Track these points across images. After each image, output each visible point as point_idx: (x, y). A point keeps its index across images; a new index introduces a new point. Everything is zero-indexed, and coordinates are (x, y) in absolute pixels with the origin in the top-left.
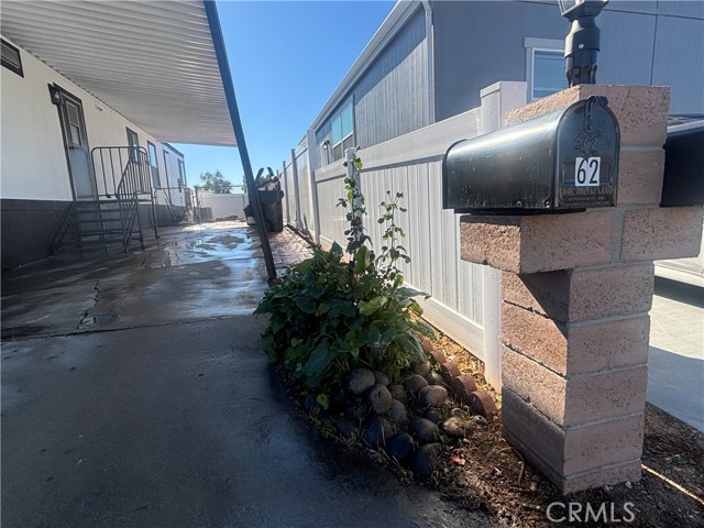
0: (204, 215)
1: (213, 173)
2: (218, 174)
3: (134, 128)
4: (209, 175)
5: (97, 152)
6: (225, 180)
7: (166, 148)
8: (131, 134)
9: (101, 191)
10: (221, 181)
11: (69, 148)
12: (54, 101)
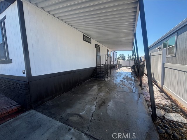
0: (120, 66)
1: (122, 54)
2: (123, 54)
3: (109, 49)
4: (121, 55)
5: (101, 56)
6: (124, 55)
7: (114, 52)
8: (108, 51)
9: (101, 64)
10: (123, 56)
11: (97, 56)
12: (96, 47)
